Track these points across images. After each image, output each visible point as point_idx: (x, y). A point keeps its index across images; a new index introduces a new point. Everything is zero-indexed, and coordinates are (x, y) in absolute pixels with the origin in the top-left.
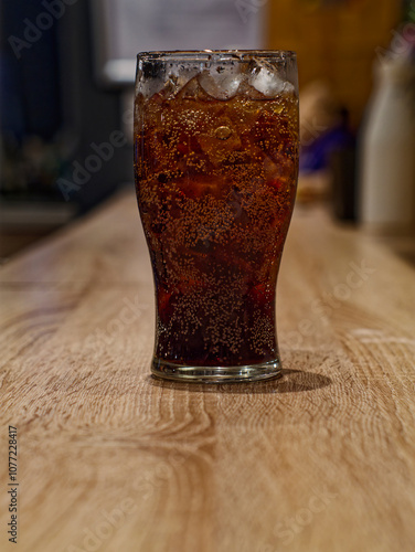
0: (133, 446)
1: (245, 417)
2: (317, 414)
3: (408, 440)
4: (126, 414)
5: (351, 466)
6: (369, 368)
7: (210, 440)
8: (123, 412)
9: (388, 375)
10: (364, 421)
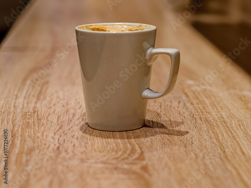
0: (110, 166)
1: (155, 146)
2: (187, 143)
3: (229, 158)
4: (100, 145)
5: (211, 178)
6: (199, 108)
7: (144, 163)
8: (98, 143)
9: (209, 113)
10: (208, 146)
